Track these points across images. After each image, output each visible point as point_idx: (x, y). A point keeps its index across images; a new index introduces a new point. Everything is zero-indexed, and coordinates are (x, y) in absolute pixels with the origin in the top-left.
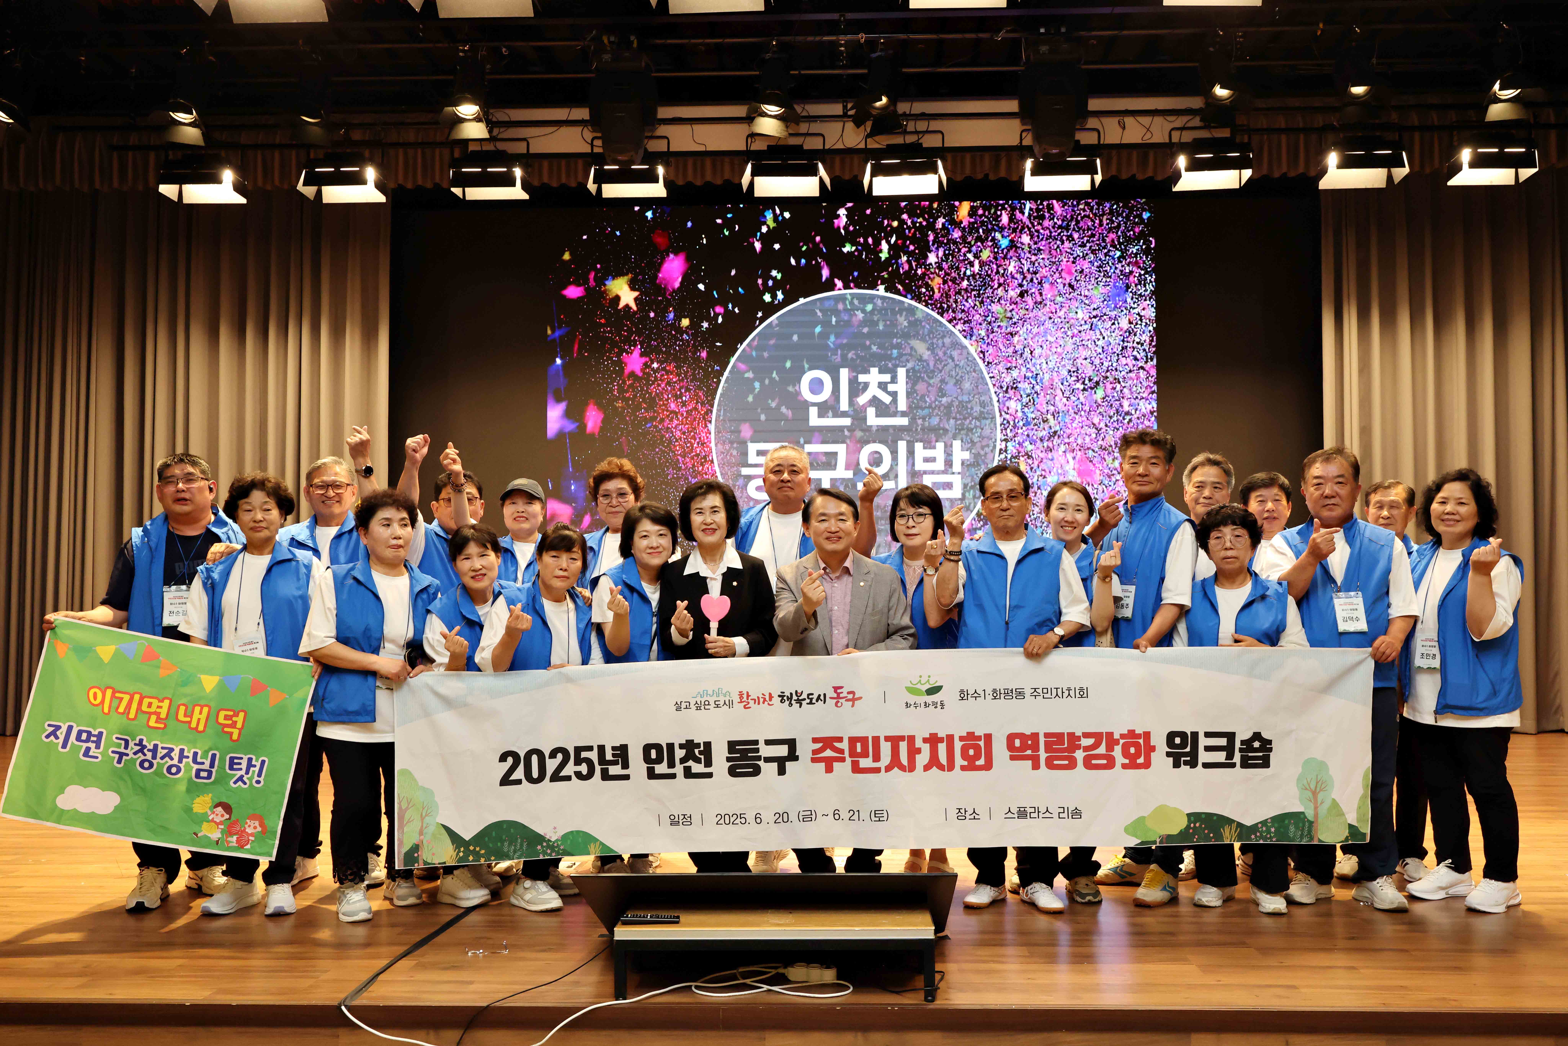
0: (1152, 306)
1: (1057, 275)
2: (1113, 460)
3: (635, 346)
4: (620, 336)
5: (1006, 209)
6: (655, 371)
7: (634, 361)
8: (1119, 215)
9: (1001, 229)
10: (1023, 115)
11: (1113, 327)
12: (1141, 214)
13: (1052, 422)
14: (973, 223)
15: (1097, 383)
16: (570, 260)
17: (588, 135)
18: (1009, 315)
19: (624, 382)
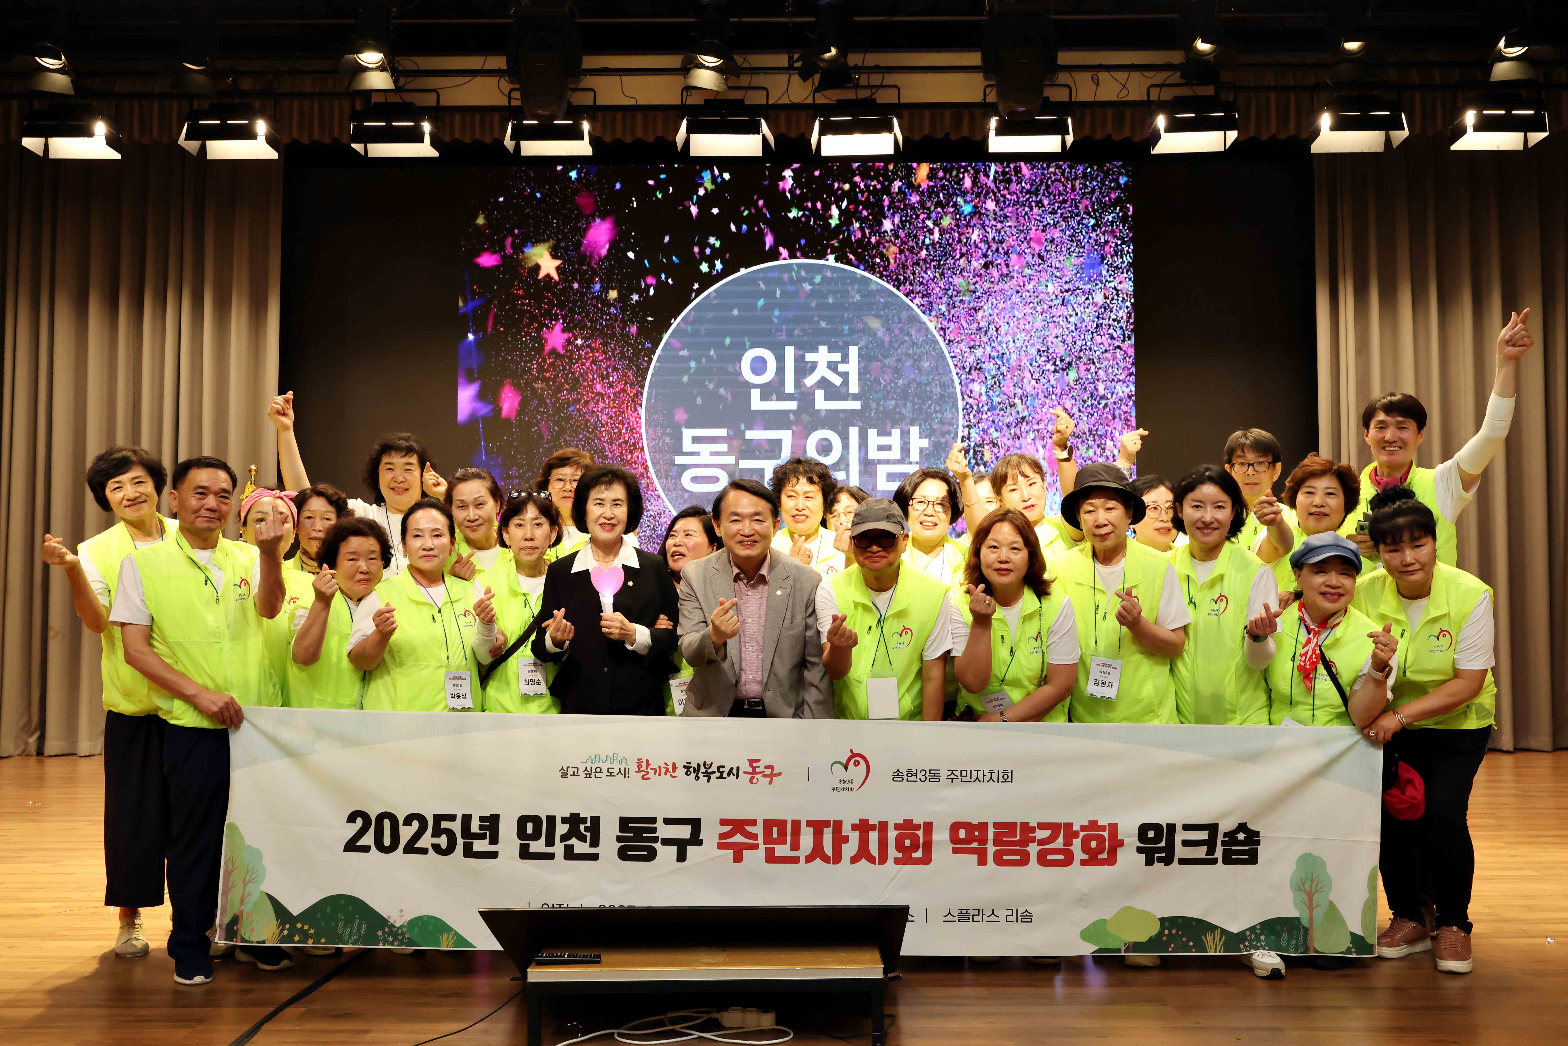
0: (1130, 279)
1: (1025, 244)
2: (1088, 449)
3: (557, 320)
4: (540, 308)
5: (968, 171)
6: (579, 348)
7: (556, 337)
8: (1093, 179)
9: (964, 194)
10: (986, 69)
11: (1087, 302)
12: (1118, 179)
13: (1020, 407)
14: (933, 187)
15: (1070, 364)
16: (484, 225)
17: (506, 86)
18: (972, 288)
19: (544, 361)
